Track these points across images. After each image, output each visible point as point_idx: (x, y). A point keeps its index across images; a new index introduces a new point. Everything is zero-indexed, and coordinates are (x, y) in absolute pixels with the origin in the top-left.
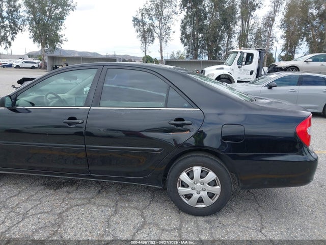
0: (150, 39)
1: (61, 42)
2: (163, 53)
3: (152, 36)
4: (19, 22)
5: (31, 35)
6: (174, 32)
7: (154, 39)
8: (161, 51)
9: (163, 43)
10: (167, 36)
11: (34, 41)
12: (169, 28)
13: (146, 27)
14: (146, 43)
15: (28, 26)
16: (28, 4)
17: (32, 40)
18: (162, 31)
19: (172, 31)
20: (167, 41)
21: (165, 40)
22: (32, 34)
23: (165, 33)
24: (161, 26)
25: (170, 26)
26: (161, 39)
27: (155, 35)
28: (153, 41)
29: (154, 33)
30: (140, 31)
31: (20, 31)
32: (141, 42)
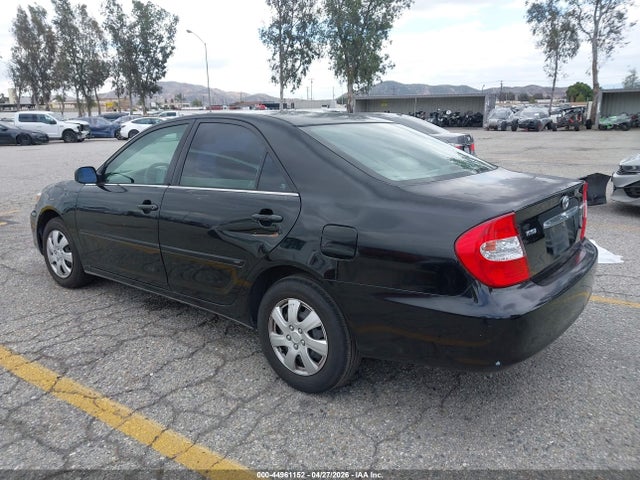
0: (568, 46)
1: (383, 71)
2: (599, 75)
3: (573, 38)
4: (315, 42)
5: (332, 64)
6: (632, 25)
7: (578, 46)
8: (595, 72)
9: (601, 55)
10: (613, 35)
11: (336, 74)
12: (620, 16)
13: (559, 22)
14: (558, 56)
15: (329, 47)
16: (331, 7)
17: (333, 72)
18: (601, 25)
19: (627, 22)
20: (611, 48)
21: (607, 46)
22: (333, 62)
23: (608, 29)
24: (598, 14)
25: (622, 11)
26: (596, 45)
27: (581, 35)
28: (574, 51)
29: (579, 32)
30: (544, 32)
31: (316, 57)
32: (544, 57)
